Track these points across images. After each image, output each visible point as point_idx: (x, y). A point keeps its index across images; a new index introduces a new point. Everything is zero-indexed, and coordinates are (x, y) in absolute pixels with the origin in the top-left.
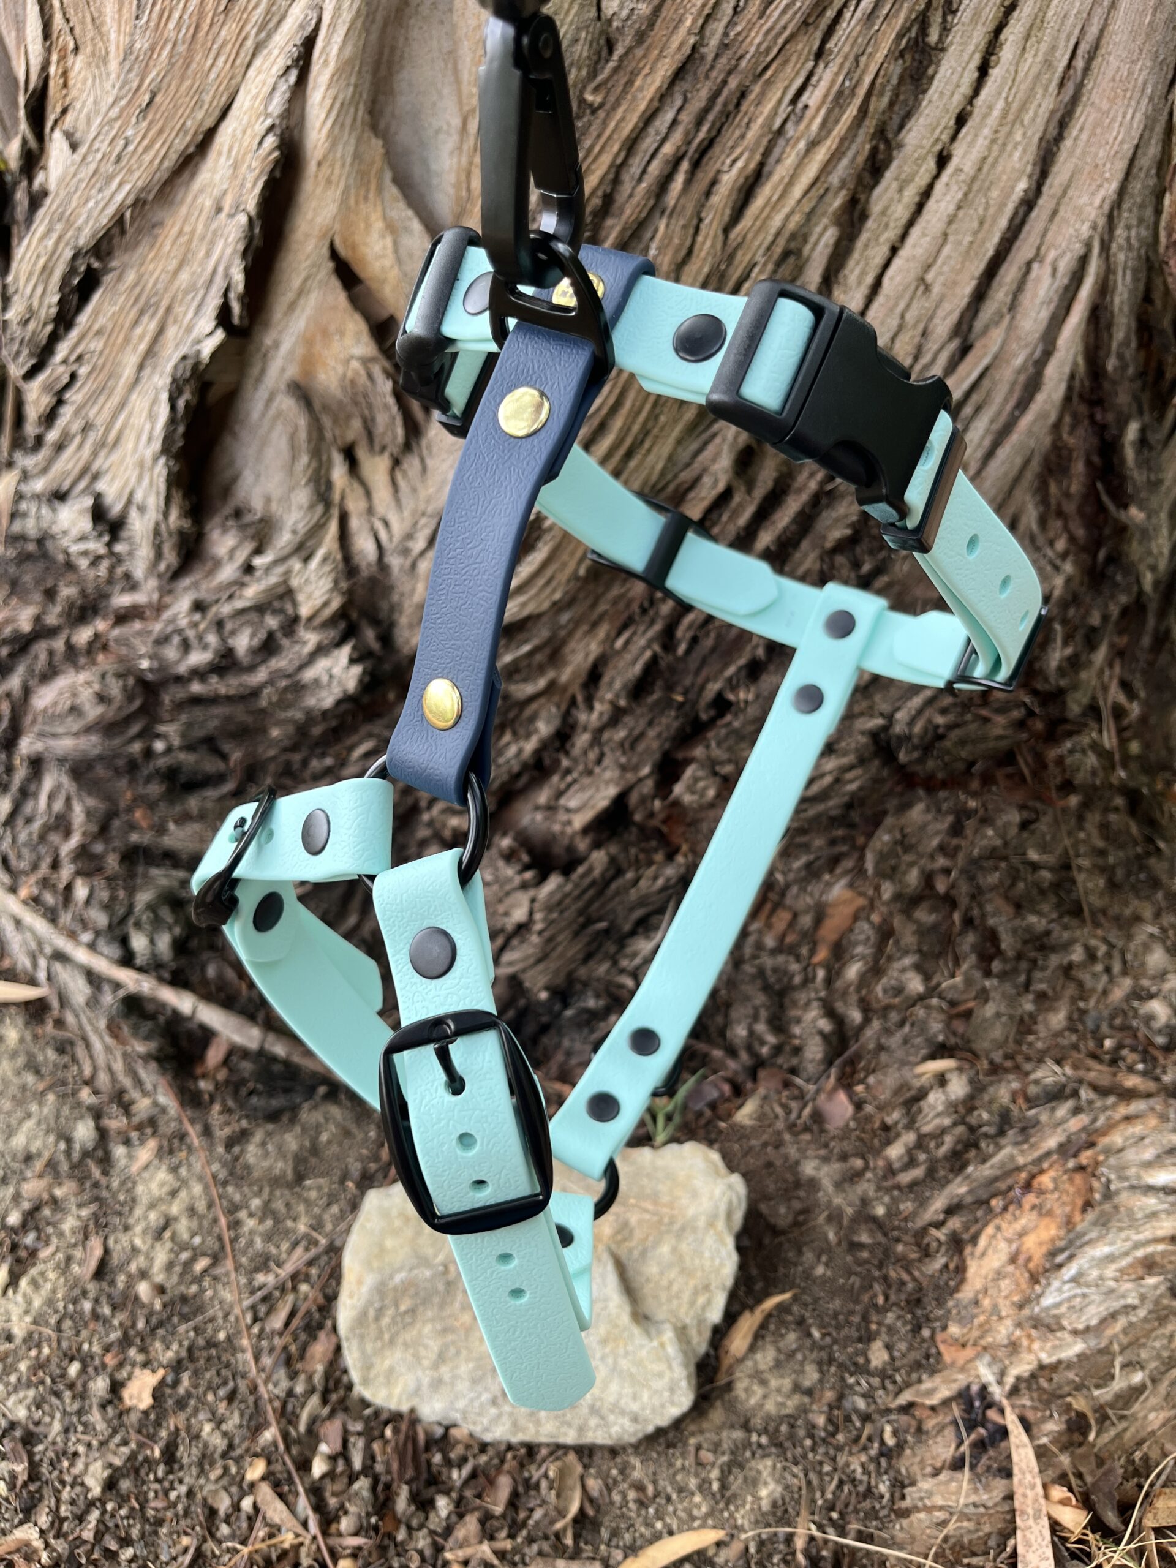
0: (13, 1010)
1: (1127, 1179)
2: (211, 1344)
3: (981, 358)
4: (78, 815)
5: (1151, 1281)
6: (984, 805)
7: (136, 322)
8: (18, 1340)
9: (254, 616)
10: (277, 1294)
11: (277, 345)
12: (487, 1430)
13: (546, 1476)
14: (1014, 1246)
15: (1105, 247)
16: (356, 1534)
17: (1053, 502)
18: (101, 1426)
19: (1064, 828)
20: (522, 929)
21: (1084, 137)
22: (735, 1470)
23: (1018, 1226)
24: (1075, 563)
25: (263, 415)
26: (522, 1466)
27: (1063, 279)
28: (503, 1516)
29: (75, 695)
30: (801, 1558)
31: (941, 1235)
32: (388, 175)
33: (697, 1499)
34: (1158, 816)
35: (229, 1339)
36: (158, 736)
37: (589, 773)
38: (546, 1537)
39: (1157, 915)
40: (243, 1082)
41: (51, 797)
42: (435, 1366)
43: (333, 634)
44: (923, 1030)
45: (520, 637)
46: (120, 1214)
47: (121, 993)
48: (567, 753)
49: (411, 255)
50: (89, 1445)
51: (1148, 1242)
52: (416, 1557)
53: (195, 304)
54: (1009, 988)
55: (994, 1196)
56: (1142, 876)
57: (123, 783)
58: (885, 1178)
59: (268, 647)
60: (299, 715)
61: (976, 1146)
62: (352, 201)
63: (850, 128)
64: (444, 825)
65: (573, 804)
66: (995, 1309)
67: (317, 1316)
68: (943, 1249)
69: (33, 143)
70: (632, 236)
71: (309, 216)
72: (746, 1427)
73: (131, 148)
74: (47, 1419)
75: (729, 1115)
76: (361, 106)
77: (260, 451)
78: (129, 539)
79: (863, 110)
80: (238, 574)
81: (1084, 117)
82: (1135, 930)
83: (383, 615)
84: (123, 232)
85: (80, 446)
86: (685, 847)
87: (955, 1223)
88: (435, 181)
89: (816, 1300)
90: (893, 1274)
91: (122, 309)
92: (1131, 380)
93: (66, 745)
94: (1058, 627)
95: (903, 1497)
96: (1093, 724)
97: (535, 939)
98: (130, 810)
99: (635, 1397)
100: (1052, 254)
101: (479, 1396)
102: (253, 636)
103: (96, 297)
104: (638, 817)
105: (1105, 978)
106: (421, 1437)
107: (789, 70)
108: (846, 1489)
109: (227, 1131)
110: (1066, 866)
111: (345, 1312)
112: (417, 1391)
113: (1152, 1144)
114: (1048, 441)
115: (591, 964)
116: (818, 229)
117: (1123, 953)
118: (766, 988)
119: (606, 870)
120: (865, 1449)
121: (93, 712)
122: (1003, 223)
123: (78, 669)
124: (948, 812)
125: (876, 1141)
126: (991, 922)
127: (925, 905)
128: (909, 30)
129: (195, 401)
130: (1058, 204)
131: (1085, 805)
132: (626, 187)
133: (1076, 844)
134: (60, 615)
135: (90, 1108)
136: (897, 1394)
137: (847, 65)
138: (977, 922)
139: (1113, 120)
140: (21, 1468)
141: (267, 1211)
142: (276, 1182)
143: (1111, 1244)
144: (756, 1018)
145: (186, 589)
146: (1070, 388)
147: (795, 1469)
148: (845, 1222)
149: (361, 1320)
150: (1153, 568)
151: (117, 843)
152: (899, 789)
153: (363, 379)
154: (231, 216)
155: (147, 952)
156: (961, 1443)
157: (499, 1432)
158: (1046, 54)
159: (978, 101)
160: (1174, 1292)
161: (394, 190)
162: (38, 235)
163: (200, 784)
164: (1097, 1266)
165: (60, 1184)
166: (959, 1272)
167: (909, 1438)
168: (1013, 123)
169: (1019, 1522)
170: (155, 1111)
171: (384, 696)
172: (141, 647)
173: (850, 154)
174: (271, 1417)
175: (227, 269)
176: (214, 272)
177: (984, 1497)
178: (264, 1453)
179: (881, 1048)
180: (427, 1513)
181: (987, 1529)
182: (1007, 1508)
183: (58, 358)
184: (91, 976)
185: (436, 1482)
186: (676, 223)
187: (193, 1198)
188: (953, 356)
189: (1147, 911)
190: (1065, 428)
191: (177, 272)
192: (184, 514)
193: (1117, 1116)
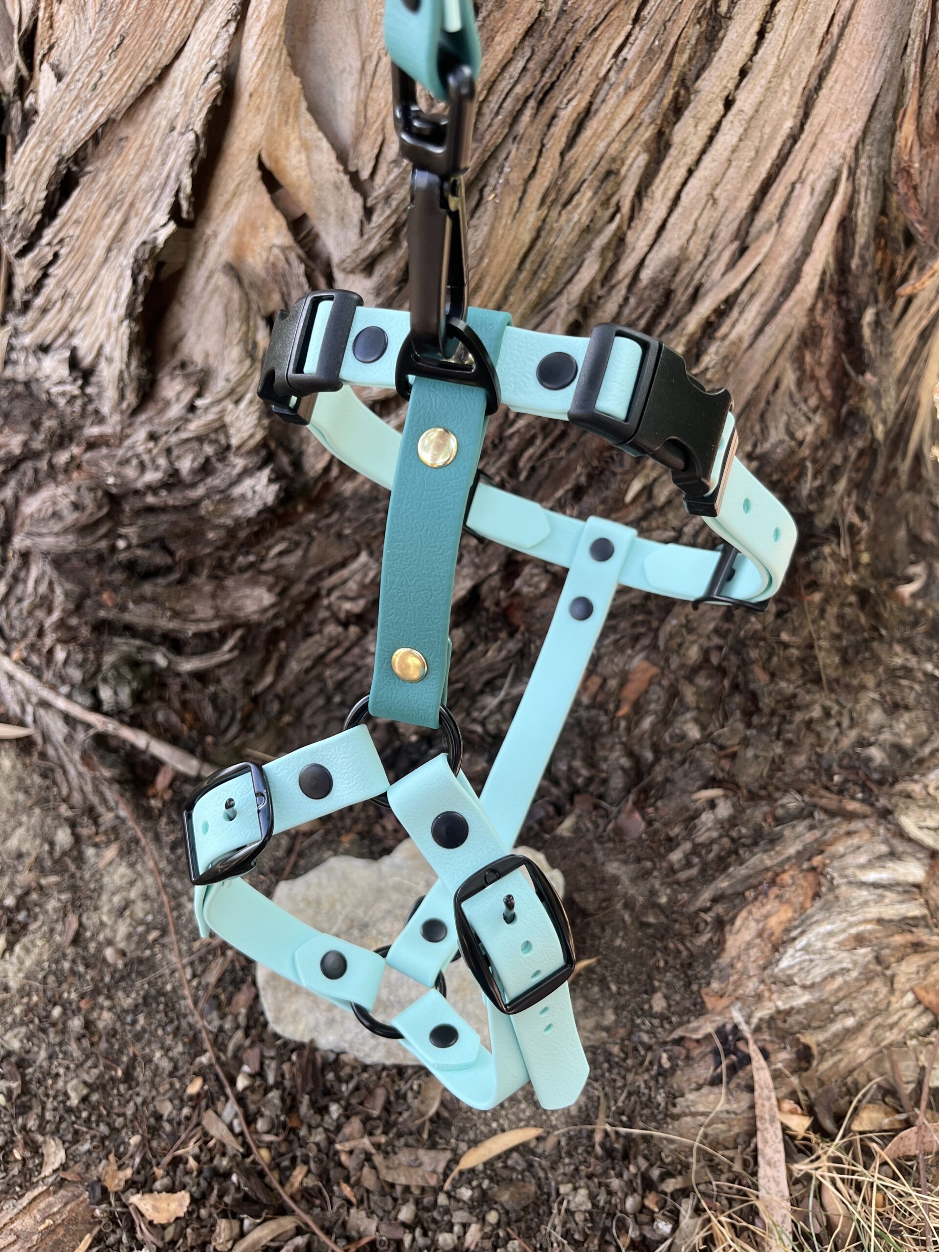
0: (7, 745)
1: (846, 877)
2: (161, 993)
3: (755, 256)
4: (59, 596)
5: (862, 951)
7: (106, 215)
8: (14, 991)
9: (195, 445)
10: (210, 957)
11: (215, 235)
13: (411, 1089)
14: (761, 925)
15: (852, 173)
16: (268, 1132)
17: (808, 367)
18: (77, 1053)
19: (810, 618)
21: (838, 87)
23: (764, 911)
24: (823, 415)
25: (204, 289)
26: (393, 1081)
27: (818, 195)
28: (379, 1118)
29: (55, 503)
30: (598, 1150)
32: (304, 105)
33: (523, 1106)
34: (882, 610)
35: (174, 990)
36: (120, 536)
38: (411, 1133)
39: (878, 685)
41: (37, 582)
42: (329, 1010)
43: (256, 460)
44: (699, 767)
46: (91, 898)
47: (92, 732)
49: (320, 167)
50: (68, 1068)
51: (860, 923)
52: (314, 1148)
53: (153, 200)
54: (765, 738)
55: (748, 889)
56: (867, 655)
57: (93, 572)
58: (667, 876)
59: (205, 469)
60: (229, 522)
61: (736, 853)
62: (276, 124)
63: (658, 77)
64: (340, 609)
66: (745, 972)
67: (240, 973)
68: (709, 928)
69: (25, 72)
70: (490, 157)
71: (242, 135)
73: (105, 79)
74: (35, 1049)
75: (553, 829)
76: (285, 52)
77: (201, 317)
78: (100, 385)
79: (669, 65)
80: (183, 412)
81: (838, 71)
82: (861, 695)
83: (295, 445)
84: (96, 143)
85: (60, 310)
86: (522, 628)
87: (719, 909)
88: (339, 110)
89: (614, 964)
90: (671, 945)
91: (94, 205)
92: (870, 276)
93: (48, 542)
94: (809, 464)
95: (674, 1105)
96: (834, 538)
98: (99, 593)
100: (812, 177)
102: (194, 460)
103: (75, 194)
104: (487, 604)
105: (837, 730)
107: (612, 31)
108: (633, 1099)
109: (172, 837)
110: (811, 647)
111: (262, 971)
112: (316, 1027)
113: (866, 852)
114: (803, 321)
116: (633, 154)
117: (851, 712)
118: (582, 734)
119: (463, 644)
120: (647, 1070)
121: (71, 517)
122: (774, 153)
123: (58, 484)
125: (662, 850)
126: (752, 686)
127: (703, 673)
128: (705, 2)
129: (151, 278)
130: (817, 139)
131: (826, 600)
132: (487, 118)
133: (817, 631)
134: (43, 442)
135: (67, 819)
136: (671, 1031)
137: (657, 28)
138: (742, 686)
139: (861, 74)
140: (15, 1085)
143: (833, 923)
144: (573, 756)
145: (143, 423)
146: (822, 281)
147: (596, 1085)
148: (637, 907)
150: (884, 422)
151: (89, 618)
153: (282, 263)
154: (183, 134)
155: (112, 700)
156: (719, 1065)
157: (376, 1057)
158: (808, 22)
159: (757, 58)
160: (878, 960)
161: (308, 117)
162: (31, 144)
163: (152, 573)
164: (822, 939)
165: (45, 876)
166: (720, 944)
167: (680, 1063)
168: (783, 75)
169: (759, 1124)
170: (117, 822)
171: (295, 508)
172: (107, 466)
173: (658, 97)
174: (207, 1045)
175: (178, 175)
176: (168, 177)
177: (735, 1106)
178: (201, 1073)
179: (667, 780)
180: (322, 1116)
181: (736, 1130)
182: (750, 1115)
183: (44, 241)
184: (68, 718)
185: (330, 1093)
186: (524, 148)
187: (146, 887)
188: (734, 254)
189: (870, 682)
190: (818, 311)
191: (138, 176)
192: (141, 365)
193: (841, 831)
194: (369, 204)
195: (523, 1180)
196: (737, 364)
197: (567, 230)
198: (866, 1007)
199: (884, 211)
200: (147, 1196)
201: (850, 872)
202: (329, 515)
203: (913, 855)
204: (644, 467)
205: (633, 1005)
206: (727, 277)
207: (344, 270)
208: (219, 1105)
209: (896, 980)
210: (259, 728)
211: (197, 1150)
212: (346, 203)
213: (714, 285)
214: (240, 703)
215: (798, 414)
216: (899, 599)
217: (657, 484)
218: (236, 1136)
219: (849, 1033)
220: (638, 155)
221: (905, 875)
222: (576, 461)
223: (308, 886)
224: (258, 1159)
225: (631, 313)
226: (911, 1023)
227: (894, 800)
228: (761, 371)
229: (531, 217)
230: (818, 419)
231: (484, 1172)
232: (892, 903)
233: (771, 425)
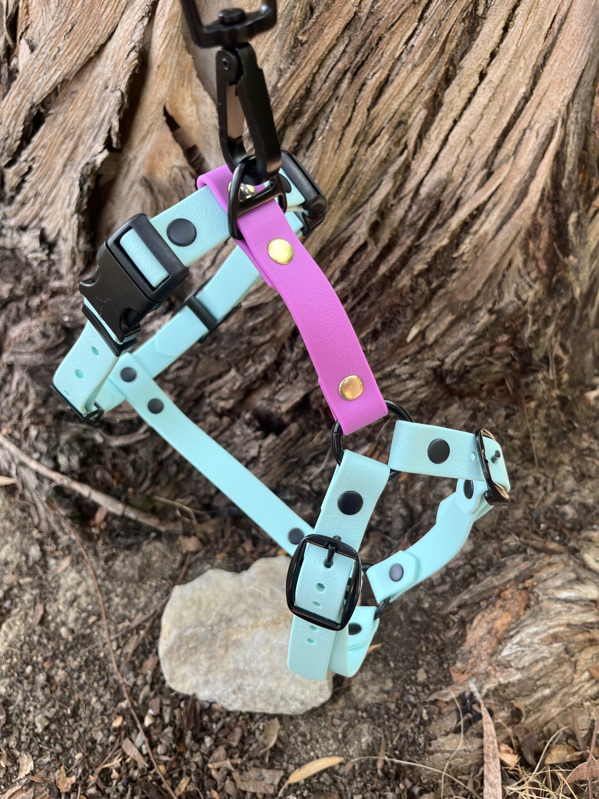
1: (547, 595)
2: (96, 658)
3: (497, 179)
4: (32, 396)
5: (556, 645)
6: (488, 406)
7: (63, 143)
10: (129, 635)
11: (135, 158)
12: (230, 705)
13: (258, 728)
14: (490, 625)
15: (564, 122)
16: (165, 755)
17: (531, 252)
18: (42, 698)
19: (528, 418)
20: (254, 460)
21: (556, 65)
22: (350, 729)
23: (493, 615)
24: (541, 283)
25: (128, 193)
26: (247, 723)
27: (541, 138)
28: (237, 747)
29: (30, 331)
30: (380, 773)
31: (455, 618)
32: (194, 73)
33: (331, 742)
34: (576, 410)
35: (105, 656)
37: (291, 383)
38: (257, 758)
39: (572, 461)
40: (114, 530)
41: (18, 384)
42: (206, 674)
45: (258, 312)
46: (52, 593)
47: (53, 485)
48: (280, 372)
49: (205, 115)
50: (35, 707)
51: (556, 626)
52: (194, 765)
53: (93, 135)
55: (482, 600)
56: (565, 442)
58: (429, 589)
61: (474, 575)
62: (176, 86)
63: (435, 58)
64: (217, 405)
65: (282, 398)
66: (479, 657)
67: (148, 647)
68: (456, 625)
69: (10, 42)
70: (320, 111)
71: (153, 93)
72: (357, 709)
73: (61, 53)
74: (15, 694)
76: (181, 38)
77: (126, 211)
78: (59, 253)
79: (442, 50)
81: (557, 53)
82: (560, 468)
84: (57, 94)
85: (33, 204)
87: (463, 613)
89: (393, 648)
90: (431, 637)
91: (55, 135)
92: (575, 191)
93: (26, 358)
94: (530, 316)
95: (430, 745)
96: (545, 367)
97: (261, 465)
99: (303, 693)
100: (537, 126)
101: (227, 689)
103: (42, 128)
104: (314, 407)
105: (543, 493)
106: (198, 708)
107: (404, 26)
108: (403, 739)
109: (106, 554)
110: (528, 437)
111: (163, 646)
112: (197, 686)
113: (561, 577)
114: (529, 222)
115: (289, 478)
116: (417, 110)
117: (553, 480)
119: (298, 433)
120: (413, 721)
121: (40, 342)
122: (512, 110)
123: (32, 318)
124: (470, 409)
128: (468, 7)
129: (92, 187)
130: (541, 99)
131: (539, 406)
132: (318, 85)
133: (532, 427)
134: (23, 290)
135: (37, 540)
136: (428, 696)
137: (435, 25)
139: (572, 56)
140: (1, 717)
141: (125, 594)
142: (130, 580)
143: (538, 626)
146: (542, 195)
147: (379, 730)
148: (409, 610)
149: (170, 651)
150: (581, 286)
151: (51, 409)
152: (446, 396)
153: (180, 178)
154: (113, 92)
155: (67, 464)
156: (459, 720)
157: (236, 706)
158: (538, 21)
159: (502, 46)
160: (567, 651)
161: (198, 81)
162: (13, 95)
164: (530, 637)
165: (23, 577)
166: (463, 637)
167: (435, 716)
168: (520, 57)
169: (485, 759)
170: (70, 542)
172: (65, 310)
173: (435, 71)
174: (126, 695)
175: (110, 119)
176: (103, 120)
177: (470, 747)
178: (121, 713)
180: (200, 744)
181: (470, 762)
182: (480, 752)
183: (22, 158)
184: (38, 475)
185: (205, 730)
186: (343, 105)
187: (88, 586)
188: (483, 178)
189: (566, 458)
190: (539, 215)
191: (84, 118)
192: (87, 242)
193: (545, 563)
195: (330, 791)
196: (484, 250)
197: (371, 161)
198: (558, 682)
199: (585, 147)
202: (210, 344)
203: (591, 580)
204: (420, 318)
205: (404, 676)
206: (478, 193)
208: (133, 736)
209: (578, 664)
210: (163, 483)
211: (119, 765)
213: (470, 198)
214: (151, 466)
215: (524, 284)
216: (587, 402)
217: (428, 330)
218: (144, 756)
219: (546, 699)
220: (420, 110)
221: (586, 594)
222: (375, 314)
223: (194, 589)
224: (158, 772)
225: (413, 216)
226: (586, 691)
227: (580, 543)
228: (500, 255)
229: (347, 153)
230: (537, 286)
231: (305, 785)
232: (577, 614)
233: (506, 291)
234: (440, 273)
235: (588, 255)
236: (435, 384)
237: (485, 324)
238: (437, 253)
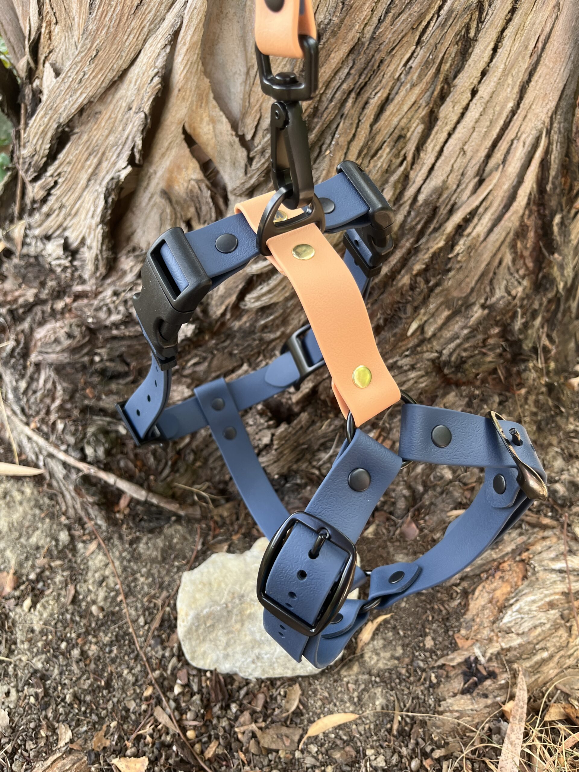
0: (28, 480)
1: (543, 566)
2: (127, 634)
3: (488, 186)
4: (59, 392)
5: (552, 612)
6: (482, 393)
7: (87, 159)
8: (37, 633)
10: (155, 612)
11: (155, 173)
12: (250, 674)
13: (280, 694)
14: (491, 595)
15: (548, 133)
16: (194, 720)
17: (519, 250)
18: (76, 671)
19: (519, 403)
20: (268, 447)
21: (541, 80)
22: (365, 693)
23: (493, 586)
24: (528, 280)
25: (148, 204)
26: (269, 690)
27: (528, 147)
28: (261, 712)
29: (55, 333)
31: (458, 589)
32: (211, 96)
33: (348, 705)
34: (562, 396)
35: (134, 632)
36: (96, 354)
38: (280, 721)
39: (560, 442)
40: (137, 515)
41: (45, 382)
42: (225, 649)
44: (452, 496)
45: (268, 311)
46: (82, 574)
47: (81, 474)
49: (221, 133)
50: (71, 680)
51: (551, 594)
52: (222, 730)
53: (117, 152)
55: (483, 572)
56: (553, 425)
57: (79, 375)
62: (194, 108)
63: (432, 78)
66: (481, 624)
67: (174, 622)
68: (459, 596)
69: (32, 65)
70: (327, 128)
71: (173, 114)
72: (370, 674)
73: (86, 77)
74: (52, 668)
76: (200, 64)
77: (146, 220)
78: (82, 260)
79: (438, 70)
80: (134, 278)
81: (541, 70)
82: (549, 450)
84: (82, 115)
85: (58, 215)
87: (465, 584)
88: (233, 97)
89: (401, 618)
90: (436, 607)
91: (80, 153)
92: (559, 195)
93: (52, 357)
94: (519, 310)
95: (440, 706)
96: (534, 356)
97: (273, 452)
98: (84, 389)
100: (524, 136)
103: (68, 146)
104: (322, 397)
107: (403, 50)
108: (415, 702)
109: (130, 537)
111: (181, 629)
112: (217, 661)
113: (554, 550)
114: (517, 224)
115: (300, 464)
116: (415, 125)
119: (308, 422)
120: (423, 684)
121: (66, 343)
122: (501, 122)
123: (57, 320)
124: (466, 396)
125: (429, 546)
128: (461, 32)
129: (116, 198)
130: (527, 112)
131: (528, 393)
132: (325, 104)
133: (523, 412)
134: (48, 294)
135: (65, 525)
136: (436, 661)
137: (431, 48)
139: (555, 72)
140: (40, 691)
141: (149, 574)
142: (153, 561)
143: (535, 595)
145: (109, 284)
146: (529, 199)
147: (393, 693)
149: (189, 632)
151: (78, 404)
152: (443, 385)
153: (196, 190)
154: (137, 113)
155: (93, 455)
156: (466, 683)
157: (256, 675)
158: (524, 42)
159: (492, 65)
160: (562, 617)
161: (214, 103)
162: (40, 115)
163: (116, 376)
164: (528, 605)
165: (54, 561)
166: (466, 606)
167: (443, 680)
168: (508, 74)
170: (96, 527)
171: (204, 338)
172: (88, 312)
173: (431, 90)
174: (156, 666)
175: (134, 137)
176: (127, 138)
177: (476, 706)
178: (152, 683)
179: (432, 504)
180: (226, 711)
181: (476, 720)
182: (485, 711)
183: (48, 173)
184: (65, 465)
186: (348, 122)
187: (115, 568)
188: (475, 185)
189: (555, 441)
190: (526, 217)
191: (107, 136)
192: (108, 249)
193: (539, 537)
194: (251, 156)
196: (476, 250)
197: (374, 172)
199: (567, 154)
200: (122, 759)
201: (545, 563)
202: (224, 341)
204: (419, 314)
205: (413, 644)
206: (471, 199)
207: (235, 194)
208: (164, 704)
209: (573, 628)
210: (182, 470)
211: (151, 731)
212: (237, 154)
213: (463, 203)
214: (170, 455)
215: (513, 280)
216: (571, 387)
217: (427, 324)
218: (174, 722)
219: (544, 662)
220: (418, 125)
221: (578, 564)
222: (378, 311)
223: (201, 574)
225: (412, 221)
227: (571, 518)
228: (491, 255)
233: (497, 287)
234: (437, 272)
235: (572, 252)
236: (434, 374)
237: (478, 318)
238: (434, 254)
